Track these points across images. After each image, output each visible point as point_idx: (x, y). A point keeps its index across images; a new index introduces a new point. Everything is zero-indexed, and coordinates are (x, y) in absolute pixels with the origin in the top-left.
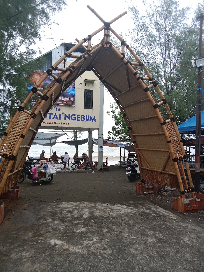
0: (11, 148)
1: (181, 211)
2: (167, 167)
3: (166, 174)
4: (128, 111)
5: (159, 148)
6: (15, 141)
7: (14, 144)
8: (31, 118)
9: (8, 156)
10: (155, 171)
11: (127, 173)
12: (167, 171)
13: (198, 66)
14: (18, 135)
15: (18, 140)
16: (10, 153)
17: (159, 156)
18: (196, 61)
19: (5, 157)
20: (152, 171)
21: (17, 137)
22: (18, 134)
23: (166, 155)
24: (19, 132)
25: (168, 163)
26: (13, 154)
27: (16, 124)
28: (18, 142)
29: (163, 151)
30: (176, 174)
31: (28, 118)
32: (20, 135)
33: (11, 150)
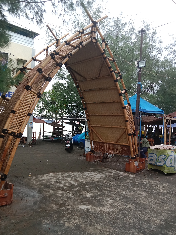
0: (19, 126)
1: (132, 172)
2: (120, 139)
3: (119, 145)
4: (87, 95)
5: (114, 125)
6: (22, 120)
7: (21, 122)
8: (37, 97)
9: (16, 134)
10: (106, 143)
11: (67, 146)
12: (120, 143)
13: (140, 66)
14: (25, 114)
15: (26, 119)
16: (17, 131)
17: (113, 131)
18: (139, 62)
19: (13, 135)
20: (103, 143)
21: (24, 115)
22: (25, 112)
23: (121, 131)
24: (26, 111)
25: (122, 137)
26: (21, 132)
27: (23, 102)
28: (25, 120)
29: (119, 128)
30: (129, 145)
31: (34, 98)
32: (27, 113)
33: (19, 128)
